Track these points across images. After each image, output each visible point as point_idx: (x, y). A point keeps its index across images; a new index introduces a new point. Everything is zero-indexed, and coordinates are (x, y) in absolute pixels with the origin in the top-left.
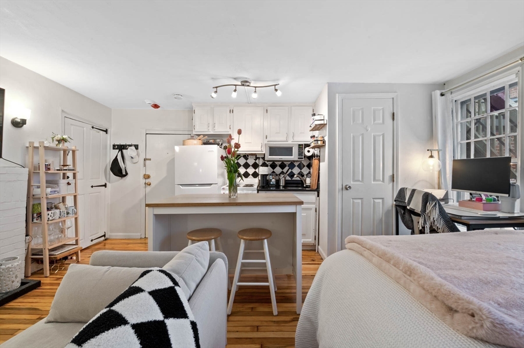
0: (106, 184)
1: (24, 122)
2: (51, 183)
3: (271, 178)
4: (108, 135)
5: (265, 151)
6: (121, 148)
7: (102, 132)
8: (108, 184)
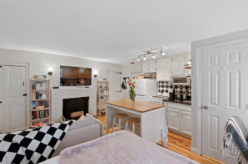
0: (121, 91)
1: (96, 75)
2: (102, 91)
3: (177, 94)
4: (122, 74)
5: (172, 81)
6: (125, 79)
7: (119, 74)
8: (122, 91)
